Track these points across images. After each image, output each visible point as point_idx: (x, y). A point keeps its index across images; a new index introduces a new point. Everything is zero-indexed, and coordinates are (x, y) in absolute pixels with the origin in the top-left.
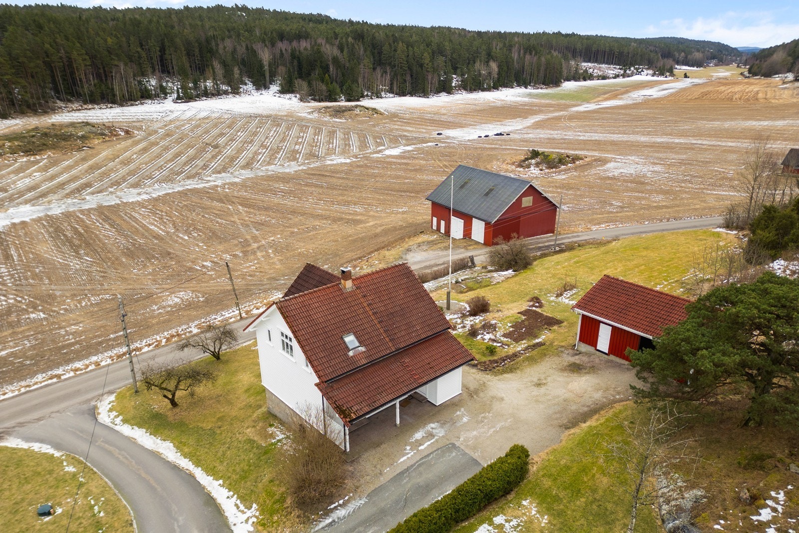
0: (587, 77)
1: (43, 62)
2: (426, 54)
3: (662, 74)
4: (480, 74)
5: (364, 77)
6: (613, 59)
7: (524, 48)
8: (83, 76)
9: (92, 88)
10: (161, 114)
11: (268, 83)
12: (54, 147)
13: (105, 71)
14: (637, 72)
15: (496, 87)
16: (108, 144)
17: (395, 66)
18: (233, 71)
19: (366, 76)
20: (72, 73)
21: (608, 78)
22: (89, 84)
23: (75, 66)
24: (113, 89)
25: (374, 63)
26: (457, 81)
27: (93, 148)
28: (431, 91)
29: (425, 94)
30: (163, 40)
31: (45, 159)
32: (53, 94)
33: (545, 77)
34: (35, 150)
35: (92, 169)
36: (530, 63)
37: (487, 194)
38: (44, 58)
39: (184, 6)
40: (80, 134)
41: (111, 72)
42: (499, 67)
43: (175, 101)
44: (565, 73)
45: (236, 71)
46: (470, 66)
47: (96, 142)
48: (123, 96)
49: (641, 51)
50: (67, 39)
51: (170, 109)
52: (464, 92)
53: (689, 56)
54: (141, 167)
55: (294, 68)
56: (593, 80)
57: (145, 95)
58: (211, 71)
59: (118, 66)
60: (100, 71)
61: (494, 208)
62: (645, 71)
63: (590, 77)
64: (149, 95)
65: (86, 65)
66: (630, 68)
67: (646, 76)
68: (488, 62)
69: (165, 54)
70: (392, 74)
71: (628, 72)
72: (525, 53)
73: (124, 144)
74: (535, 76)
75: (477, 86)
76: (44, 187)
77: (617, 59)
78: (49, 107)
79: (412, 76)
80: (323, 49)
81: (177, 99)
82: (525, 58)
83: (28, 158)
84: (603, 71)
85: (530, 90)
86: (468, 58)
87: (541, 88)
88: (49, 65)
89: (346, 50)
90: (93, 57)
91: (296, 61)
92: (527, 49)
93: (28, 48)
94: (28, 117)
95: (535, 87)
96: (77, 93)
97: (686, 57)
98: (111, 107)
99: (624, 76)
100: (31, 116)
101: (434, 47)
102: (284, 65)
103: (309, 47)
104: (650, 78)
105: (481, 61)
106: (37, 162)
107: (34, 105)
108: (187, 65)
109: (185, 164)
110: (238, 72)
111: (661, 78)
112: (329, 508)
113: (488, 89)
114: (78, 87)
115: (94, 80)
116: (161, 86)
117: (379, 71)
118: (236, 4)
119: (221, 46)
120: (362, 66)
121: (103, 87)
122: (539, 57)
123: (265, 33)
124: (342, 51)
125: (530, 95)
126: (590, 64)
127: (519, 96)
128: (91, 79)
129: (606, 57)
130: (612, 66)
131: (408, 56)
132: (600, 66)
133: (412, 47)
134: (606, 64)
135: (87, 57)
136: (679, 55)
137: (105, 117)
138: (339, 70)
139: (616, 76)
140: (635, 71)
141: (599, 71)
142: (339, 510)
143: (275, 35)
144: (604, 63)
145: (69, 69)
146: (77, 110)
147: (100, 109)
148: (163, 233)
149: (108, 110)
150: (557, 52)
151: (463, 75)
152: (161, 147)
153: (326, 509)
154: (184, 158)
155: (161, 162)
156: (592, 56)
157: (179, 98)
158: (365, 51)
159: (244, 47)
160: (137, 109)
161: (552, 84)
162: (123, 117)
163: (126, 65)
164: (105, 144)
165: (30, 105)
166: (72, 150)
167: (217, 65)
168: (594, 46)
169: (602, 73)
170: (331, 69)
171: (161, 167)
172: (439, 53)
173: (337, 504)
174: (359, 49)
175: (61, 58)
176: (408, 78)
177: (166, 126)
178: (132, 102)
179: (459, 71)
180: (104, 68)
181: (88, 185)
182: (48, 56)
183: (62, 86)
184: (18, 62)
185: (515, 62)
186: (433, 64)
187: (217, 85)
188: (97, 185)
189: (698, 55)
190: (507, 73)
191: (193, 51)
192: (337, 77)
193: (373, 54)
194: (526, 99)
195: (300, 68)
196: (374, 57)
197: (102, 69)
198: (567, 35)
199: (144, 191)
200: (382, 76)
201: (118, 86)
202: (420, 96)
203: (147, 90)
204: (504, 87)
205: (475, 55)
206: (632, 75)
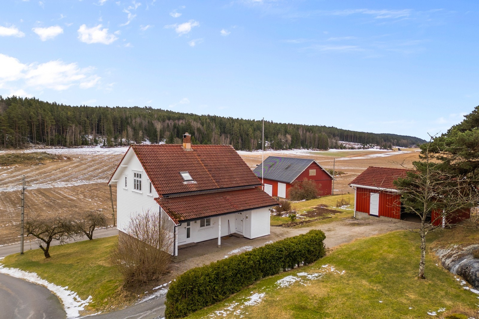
0: (342, 147)
1: (27, 121)
2: (250, 129)
3: (385, 148)
4: (281, 141)
5: (215, 139)
6: (356, 139)
7: (305, 130)
8: (49, 130)
9: (53, 137)
10: (92, 153)
11: (158, 141)
12: (20, 163)
13: (63, 129)
14: (371, 147)
15: (290, 148)
16: (55, 163)
17: (232, 135)
18: (138, 133)
19: (216, 138)
20: (43, 129)
21: (355, 149)
22: (52, 134)
23: (45, 124)
24: (66, 138)
25: (221, 133)
26: (268, 144)
27: (45, 164)
28: (253, 148)
29: (249, 150)
30: (100, 116)
31: (13, 168)
32: (29, 140)
33: (319, 144)
34: (8, 163)
35: (41, 173)
36: (309, 136)
37: (287, 168)
38: (28, 119)
39: (117, 107)
40: (39, 157)
41: (67, 129)
42: (292, 138)
43: (101, 147)
44: (330, 144)
45: (141, 133)
46: (275, 136)
47: (48, 161)
48: (71, 143)
49: (372, 136)
50: (44, 111)
51: (98, 150)
52: (272, 150)
53: (399, 142)
54: (72, 173)
55: (174, 133)
56: (346, 149)
57: (85, 143)
58: (126, 132)
59: (71, 126)
60: (60, 128)
61: (292, 175)
62: (375, 146)
63: (345, 148)
64: (87, 143)
65: (52, 125)
66: (366, 145)
67: (376, 149)
68: (285, 135)
69: (100, 122)
70: (231, 138)
71: (366, 146)
72: (306, 132)
73: (64, 163)
74: (313, 143)
75: (279, 147)
76: (7, 180)
77: (359, 140)
78: (24, 146)
79: (242, 140)
80: (192, 124)
81: (103, 146)
82: (306, 134)
83: (2, 167)
84: (351, 145)
85: (310, 151)
86: (274, 132)
87: (317, 150)
88: (30, 124)
89: (205, 126)
90: (57, 121)
91: (176, 129)
92: (307, 130)
93: (21, 114)
94: (10, 150)
95: (312, 149)
96: (43, 140)
97: (398, 142)
98: (62, 148)
99: (364, 148)
100: (12, 150)
101: (255, 127)
102: (169, 131)
103: (184, 123)
104: (378, 150)
105: (281, 134)
106: (8, 169)
107: (16, 144)
108: (112, 129)
109: (100, 173)
110: (142, 133)
111: (386, 150)
112: (153, 289)
113: (286, 149)
114: (45, 136)
115: (55, 133)
116: (95, 139)
117: (223, 136)
118: (146, 107)
119: (134, 121)
120: (213, 133)
121: (60, 137)
122: (315, 134)
123: (160, 117)
124: (203, 125)
125: (310, 153)
126: (343, 142)
127: (304, 153)
128: (54, 132)
129: (352, 139)
130: (356, 143)
131: (240, 130)
132: (350, 143)
133: (242, 126)
134: (353, 142)
135: (54, 121)
136: (394, 141)
137: (57, 153)
138: (200, 135)
139: (360, 148)
140: (370, 146)
141: (349, 146)
142: (162, 290)
143: (165, 117)
144: (351, 142)
145: (42, 126)
146: (41, 148)
147: (55, 148)
148: (76, 199)
149: (60, 150)
150: (324, 133)
151: (271, 141)
152: (87, 165)
153: (152, 290)
154: (100, 171)
155: (85, 171)
156: (345, 137)
157: (104, 145)
158: (216, 126)
159: (147, 121)
160: (78, 150)
161: (323, 149)
162: (68, 153)
163: (76, 126)
164: (53, 163)
165: (13, 144)
166: (31, 164)
167: (130, 129)
168: (345, 132)
169: (351, 146)
170: (196, 134)
171: (85, 174)
172: (257, 129)
173: (161, 286)
174: (213, 125)
175: (38, 120)
176: (240, 141)
177: (93, 157)
178: (76, 146)
179: (269, 139)
180: (63, 127)
181: (36, 180)
182: (31, 119)
183: (35, 135)
184: (13, 121)
185: (301, 135)
186: (254, 134)
187: (128, 140)
188: (41, 180)
189: (405, 141)
190: (297, 141)
191: (117, 122)
192: (199, 138)
193: (220, 128)
194: (309, 155)
195: (178, 133)
196: (221, 130)
197: (62, 128)
198: (329, 128)
199: (70, 183)
200: (225, 139)
201: (69, 137)
202: (247, 151)
203: (86, 140)
204: (295, 149)
205: (278, 131)
206: (368, 148)
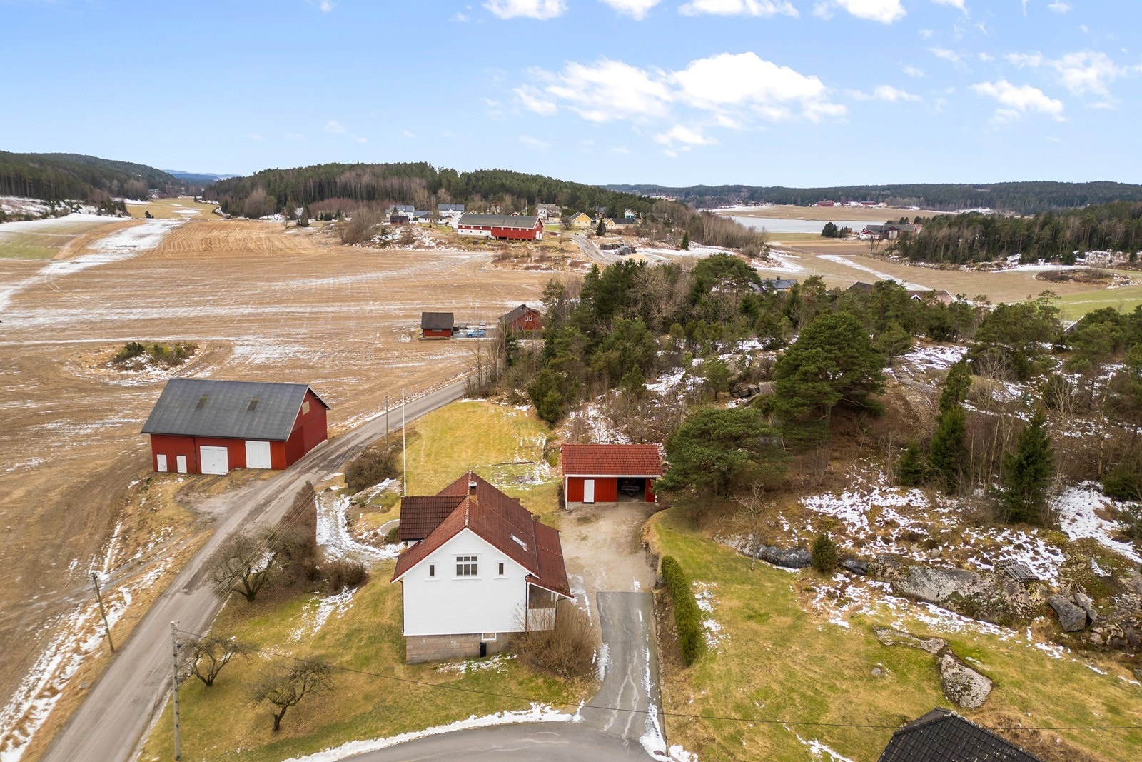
3: (110, 212)
6: (25, 188)
14: (72, 208)
21: (34, 218)
37: (252, 409)
53: (125, 185)
61: (277, 422)
62: (83, 207)
66: (57, 203)
67: (86, 214)
71: (57, 208)
77: (32, 190)
97: (122, 186)
99: (57, 214)
104: (94, 217)
111: (116, 218)
112: (593, 663)
130: (29, 200)
136: (112, 183)
139: (45, 216)
140: (67, 207)
173: (594, 658)
189: (140, 185)
206: (64, 214)
